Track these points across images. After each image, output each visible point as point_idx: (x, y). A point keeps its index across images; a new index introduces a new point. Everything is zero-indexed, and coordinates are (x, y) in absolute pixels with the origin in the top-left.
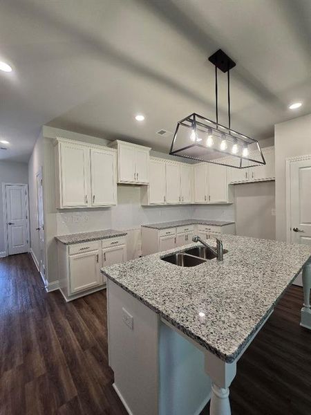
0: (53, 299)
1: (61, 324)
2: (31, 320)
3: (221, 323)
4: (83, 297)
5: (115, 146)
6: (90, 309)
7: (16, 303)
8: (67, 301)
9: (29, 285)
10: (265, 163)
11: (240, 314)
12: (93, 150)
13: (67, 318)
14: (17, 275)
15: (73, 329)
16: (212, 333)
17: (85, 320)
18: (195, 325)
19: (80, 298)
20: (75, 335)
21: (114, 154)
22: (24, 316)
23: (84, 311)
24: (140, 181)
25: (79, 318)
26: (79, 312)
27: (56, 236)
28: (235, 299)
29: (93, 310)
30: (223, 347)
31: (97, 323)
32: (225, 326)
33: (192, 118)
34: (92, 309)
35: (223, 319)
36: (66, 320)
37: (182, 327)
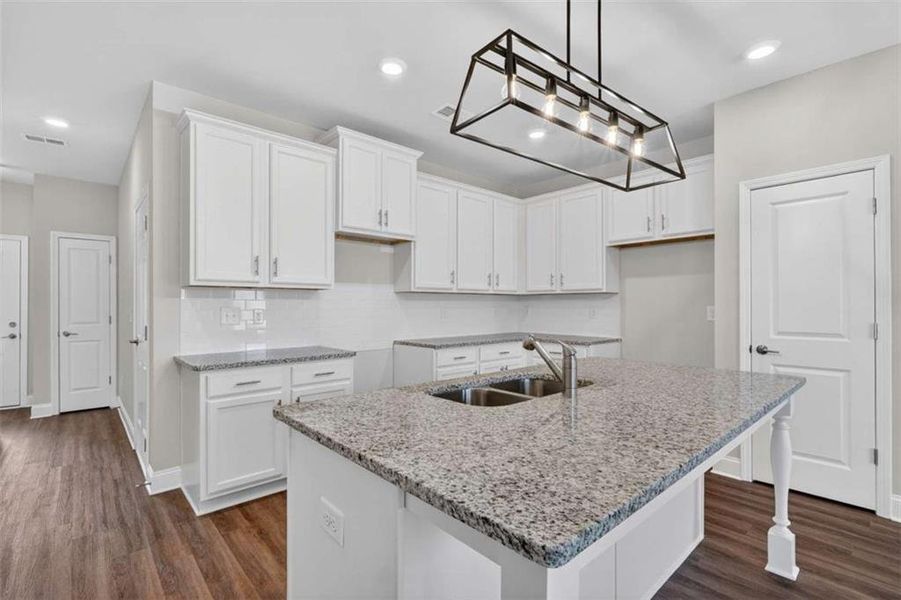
0: (163, 510)
1: (177, 563)
2: (101, 557)
3: (547, 495)
4: (240, 506)
5: (332, 142)
6: (254, 531)
7: (67, 520)
8: (198, 512)
9: (103, 479)
10: (682, 176)
11: (597, 481)
12: (276, 147)
13: (194, 551)
14: (77, 457)
15: (206, 576)
16: (519, 511)
17: (239, 556)
18: (482, 498)
19: (232, 508)
20: (210, 588)
21: (330, 160)
22: (84, 548)
23: (239, 537)
24: (394, 230)
25: (226, 553)
26: (226, 537)
27: (177, 355)
28: (589, 459)
29: (263, 535)
30: (542, 533)
31: (268, 561)
32: (555, 500)
33: (503, 43)
34: (260, 532)
35: (553, 488)
36: (192, 556)
37: (450, 502)
